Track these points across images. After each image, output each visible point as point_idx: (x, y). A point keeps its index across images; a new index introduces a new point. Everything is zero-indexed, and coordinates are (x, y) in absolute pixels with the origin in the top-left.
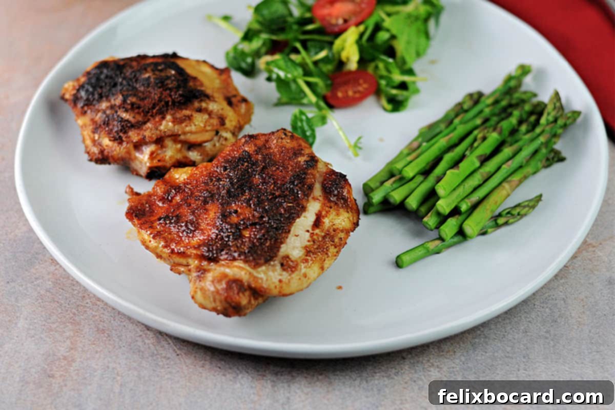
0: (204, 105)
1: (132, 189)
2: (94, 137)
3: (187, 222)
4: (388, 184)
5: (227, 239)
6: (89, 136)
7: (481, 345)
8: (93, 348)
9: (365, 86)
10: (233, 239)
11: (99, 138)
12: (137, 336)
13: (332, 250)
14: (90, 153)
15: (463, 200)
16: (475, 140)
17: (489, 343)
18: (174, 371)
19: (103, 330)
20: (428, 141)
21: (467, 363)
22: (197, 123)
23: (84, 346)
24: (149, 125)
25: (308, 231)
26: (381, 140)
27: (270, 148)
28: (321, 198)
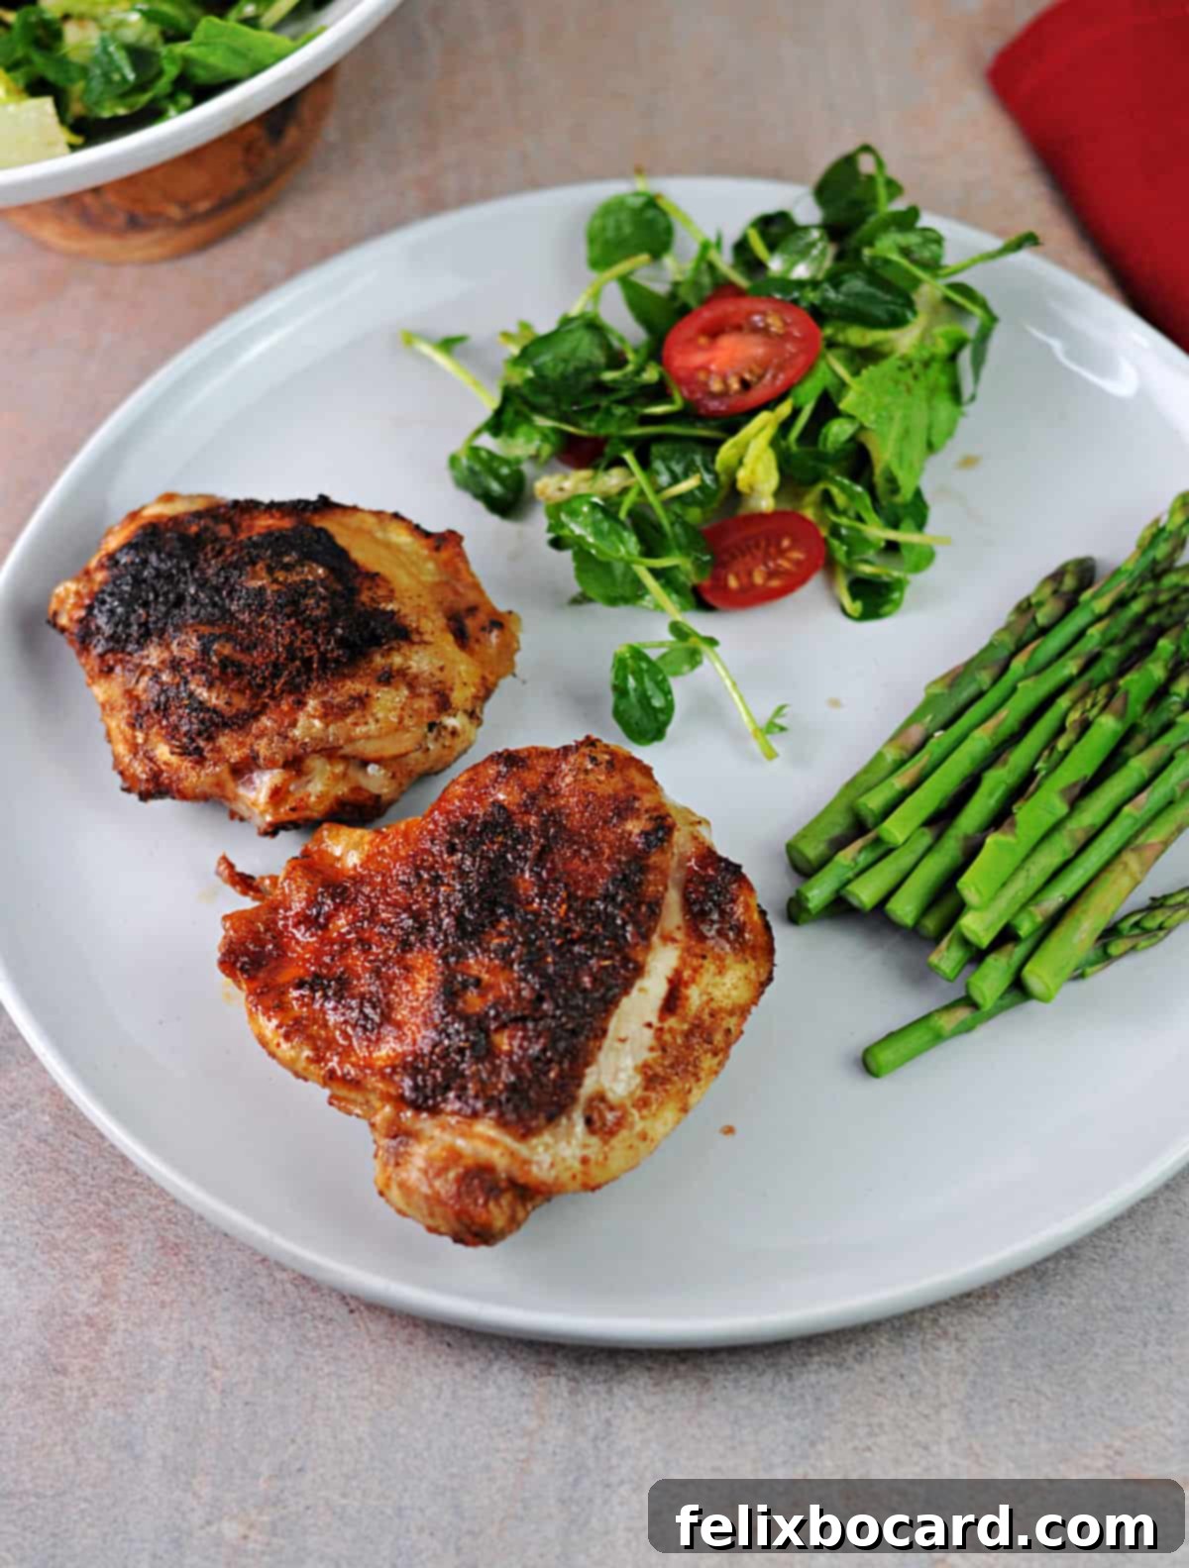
0: (397, 660)
1: (231, 866)
2: (135, 737)
3: (362, 997)
4: (845, 857)
5: (458, 1058)
6: (122, 732)
7: (1058, 1278)
8: (154, 1293)
9: (797, 555)
10: (471, 1056)
11: (146, 740)
12: (257, 1262)
13: (708, 1062)
14: (127, 773)
15: (1024, 907)
16: (1061, 730)
17: (1078, 1272)
18: (343, 1355)
19: (176, 1245)
20: (946, 726)
21: (1025, 1328)
22: (380, 715)
23: (133, 1288)
24: (266, 722)
25: (649, 1025)
26: (835, 703)
27: (557, 795)
28: (679, 935)
